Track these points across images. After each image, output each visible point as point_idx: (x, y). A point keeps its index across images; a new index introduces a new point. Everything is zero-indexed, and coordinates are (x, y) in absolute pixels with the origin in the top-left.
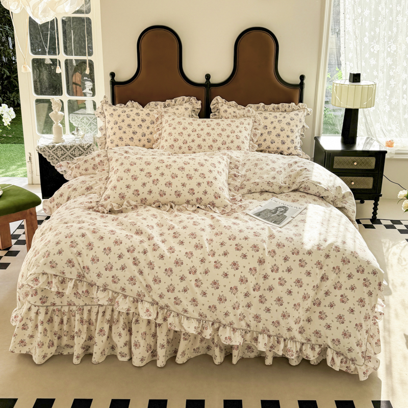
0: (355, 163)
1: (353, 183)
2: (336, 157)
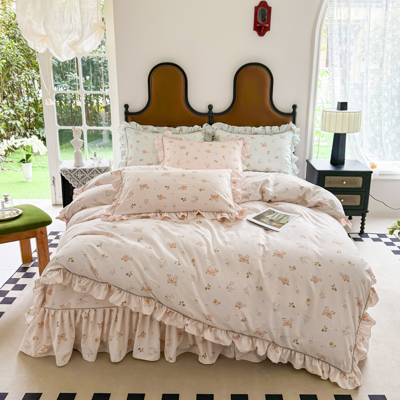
1: (342, 200)
2: (326, 177)
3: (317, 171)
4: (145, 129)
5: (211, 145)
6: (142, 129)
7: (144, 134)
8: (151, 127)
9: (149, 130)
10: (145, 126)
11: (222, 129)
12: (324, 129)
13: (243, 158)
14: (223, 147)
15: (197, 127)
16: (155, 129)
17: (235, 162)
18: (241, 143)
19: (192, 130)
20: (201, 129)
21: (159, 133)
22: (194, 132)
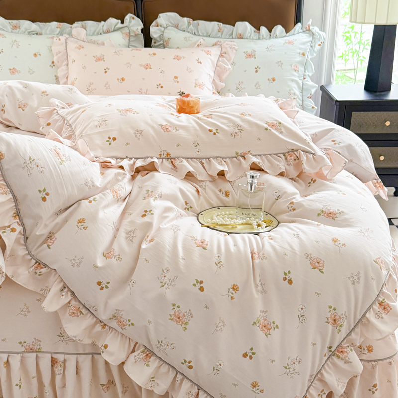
0: (387, 123)
1: (382, 158)
2: (354, 113)
3: (337, 101)
4: (15, 27)
5: (154, 54)
6: (9, 28)
7: (11, 37)
8: (26, 24)
9: (23, 29)
10: (15, 22)
11: (177, 27)
12: (353, 20)
13: (218, 81)
14: (177, 58)
15: (112, 21)
16: (34, 26)
17: (197, 88)
18: (216, 51)
19: (105, 28)
20: (120, 25)
21: (41, 34)
22: (108, 32)
